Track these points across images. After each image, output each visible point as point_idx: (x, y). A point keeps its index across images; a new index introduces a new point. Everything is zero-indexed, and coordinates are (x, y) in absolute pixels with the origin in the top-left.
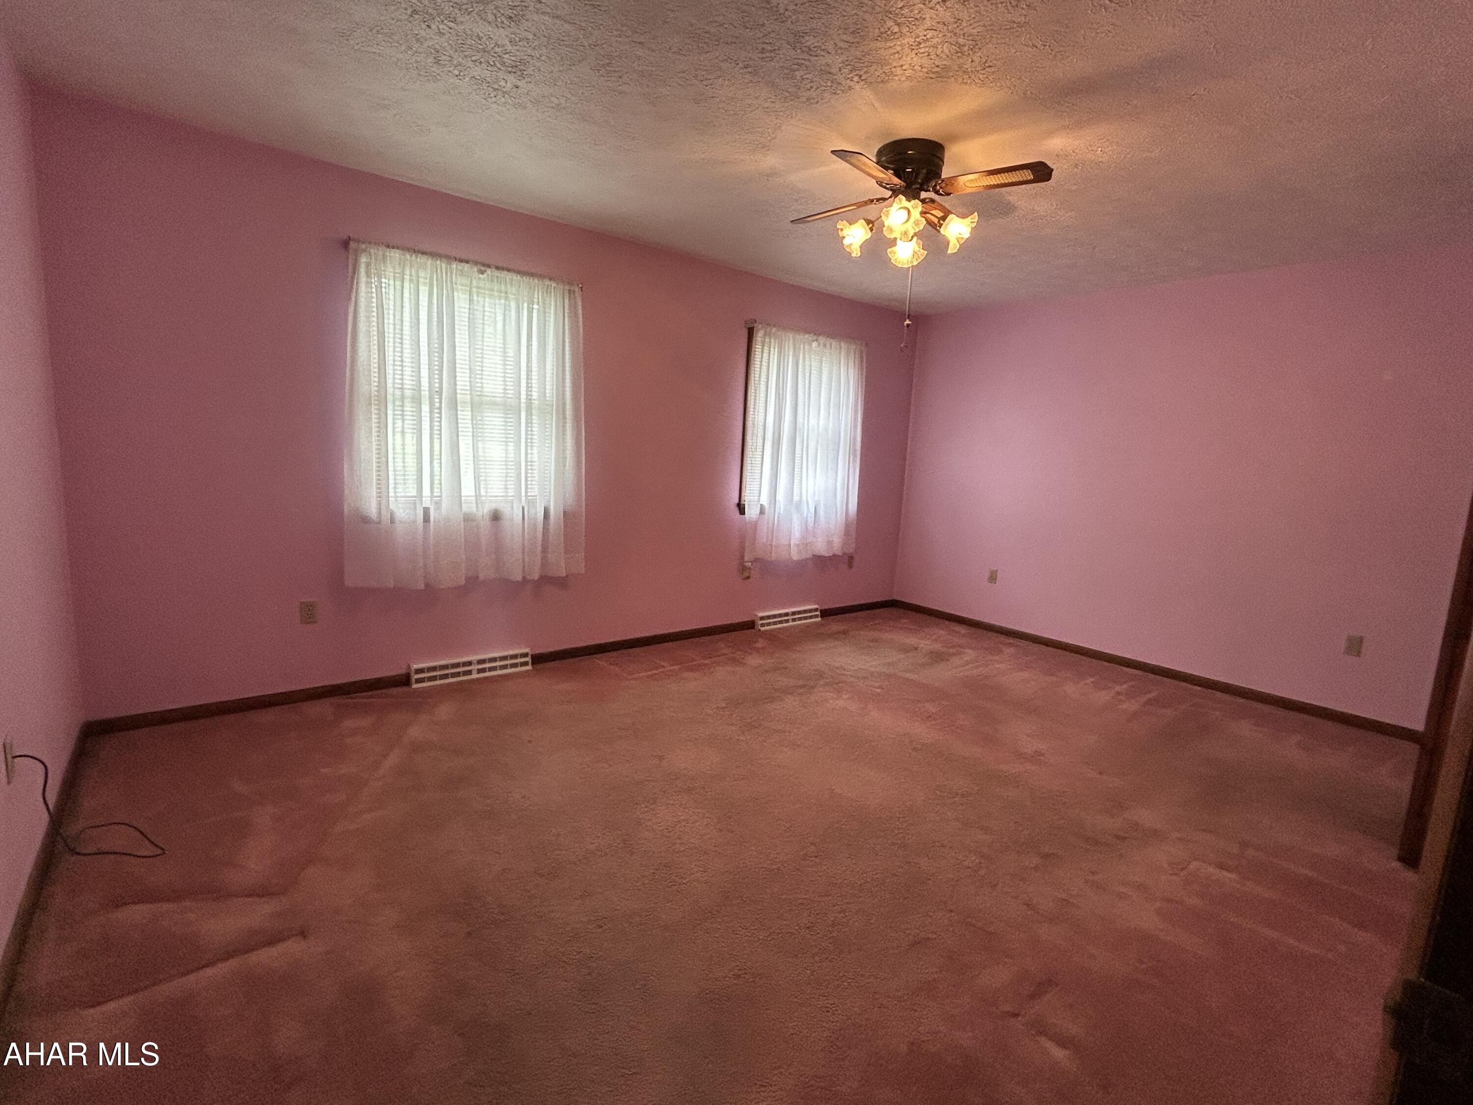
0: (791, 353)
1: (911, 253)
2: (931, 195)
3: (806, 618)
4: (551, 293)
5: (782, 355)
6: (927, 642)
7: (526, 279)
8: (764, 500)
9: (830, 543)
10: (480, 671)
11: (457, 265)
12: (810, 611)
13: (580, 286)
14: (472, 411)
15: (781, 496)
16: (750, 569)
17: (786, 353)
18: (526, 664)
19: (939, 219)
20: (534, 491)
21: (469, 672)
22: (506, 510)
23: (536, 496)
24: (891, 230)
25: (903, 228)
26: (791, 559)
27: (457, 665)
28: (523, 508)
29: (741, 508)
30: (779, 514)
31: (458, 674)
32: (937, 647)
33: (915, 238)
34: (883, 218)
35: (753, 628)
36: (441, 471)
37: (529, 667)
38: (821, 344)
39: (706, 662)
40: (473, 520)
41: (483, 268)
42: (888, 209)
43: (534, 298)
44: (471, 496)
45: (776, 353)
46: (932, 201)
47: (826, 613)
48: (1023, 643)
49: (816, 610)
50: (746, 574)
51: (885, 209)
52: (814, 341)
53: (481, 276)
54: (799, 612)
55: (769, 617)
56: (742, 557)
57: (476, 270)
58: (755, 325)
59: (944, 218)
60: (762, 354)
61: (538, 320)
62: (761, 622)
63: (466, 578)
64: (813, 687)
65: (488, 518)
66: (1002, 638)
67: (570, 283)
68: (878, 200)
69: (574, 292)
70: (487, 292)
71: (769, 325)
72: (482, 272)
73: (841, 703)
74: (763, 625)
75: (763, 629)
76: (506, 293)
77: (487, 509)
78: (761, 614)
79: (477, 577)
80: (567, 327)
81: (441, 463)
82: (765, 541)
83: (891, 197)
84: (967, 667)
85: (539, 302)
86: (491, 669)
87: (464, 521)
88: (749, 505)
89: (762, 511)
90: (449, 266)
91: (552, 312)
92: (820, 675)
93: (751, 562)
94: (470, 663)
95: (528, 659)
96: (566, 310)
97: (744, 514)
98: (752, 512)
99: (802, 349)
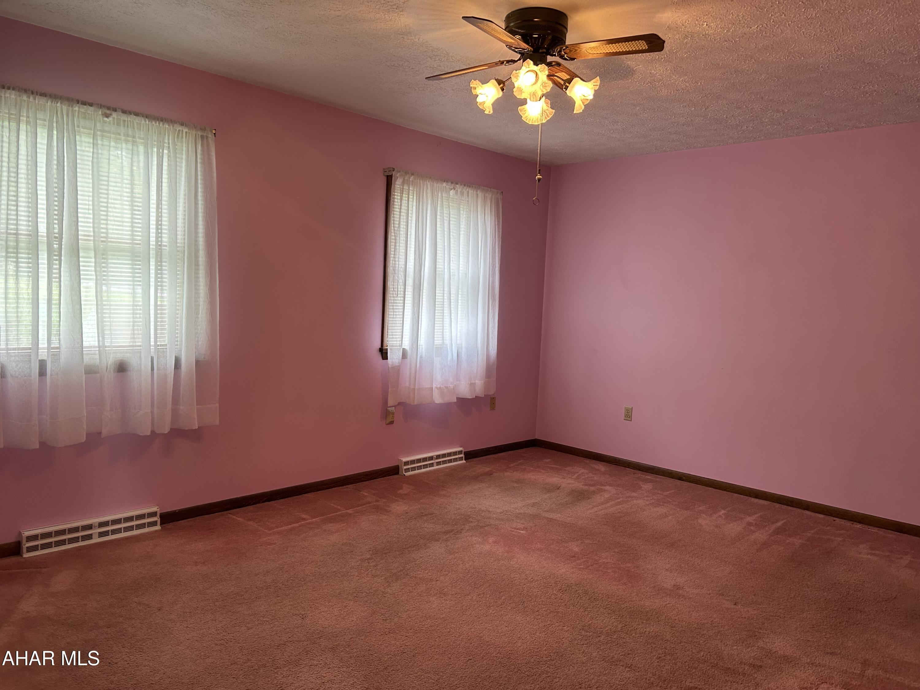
0: (429, 201)
1: (539, 111)
2: (557, 59)
3: (450, 461)
4: (182, 137)
5: (421, 203)
6: (570, 481)
7: (156, 124)
8: (406, 344)
9: (472, 385)
10: (101, 535)
11: (79, 107)
12: (455, 453)
13: (214, 132)
14: (95, 258)
15: (422, 341)
16: (393, 413)
17: (425, 200)
18: (154, 524)
19: (565, 81)
20: (165, 340)
21: (90, 537)
22: (133, 361)
23: (166, 345)
24: (520, 90)
25: (532, 89)
26: (434, 402)
27: (76, 530)
28: (152, 359)
29: (383, 353)
30: (421, 357)
31: (76, 540)
32: (579, 485)
33: (544, 98)
34: (513, 79)
35: (397, 473)
36: (60, 321)
37: (158, 527)
38: (459, 192)
39: (350, 511)
40: (96, 372)
41: (108, 112)
42: (517, 72)
43: (164, 143)
44: (94, 347)
45: (415, 200)
46: (559, 64)
47: (469, 456)
48: (659, 478)
49: (460, 452)
50: (389, 419)
51: (514, 71)
52: (452, 189)
53: (106, 119)
54: (444, 456)
55: (413, 462)
56: (385, 401)
57: (100, 113)
58: (394, 173)
59: (570, 81)
60: (401, 202)
61: (169, 165)
62: (405, 467)
63: (88, 435)
64: (460, 532)
65: (112, 370)
66: (639, 474)
67: (203, 129)
68: (508, 62)
69: (207, 137)
70: (112, 135)
71: (406, 173)
72: (107, 116)
73: (487, 547)
74: (407, 470)
75: (407, 474)
76: (134, 137)
77: (111, 360)
78: (405, 460)
79: (100, 433)
80: (199, 173)
81: (60, 313)
82: (407, 384)
83: (519, 59)
84: (608, 505)
85: (169, 147)
86: (114, 532)
87: (85, 374)
88: (391, 349)
89: (404, 355)
90: (70, 108)
91: (184, 157)
92: (466, 519)
93: (395, 406)
94: (90, 527)
95: (157, 519)
96: (199, 156)
97: (387, 359)
98: (394, 357)
99: (439, 197)
